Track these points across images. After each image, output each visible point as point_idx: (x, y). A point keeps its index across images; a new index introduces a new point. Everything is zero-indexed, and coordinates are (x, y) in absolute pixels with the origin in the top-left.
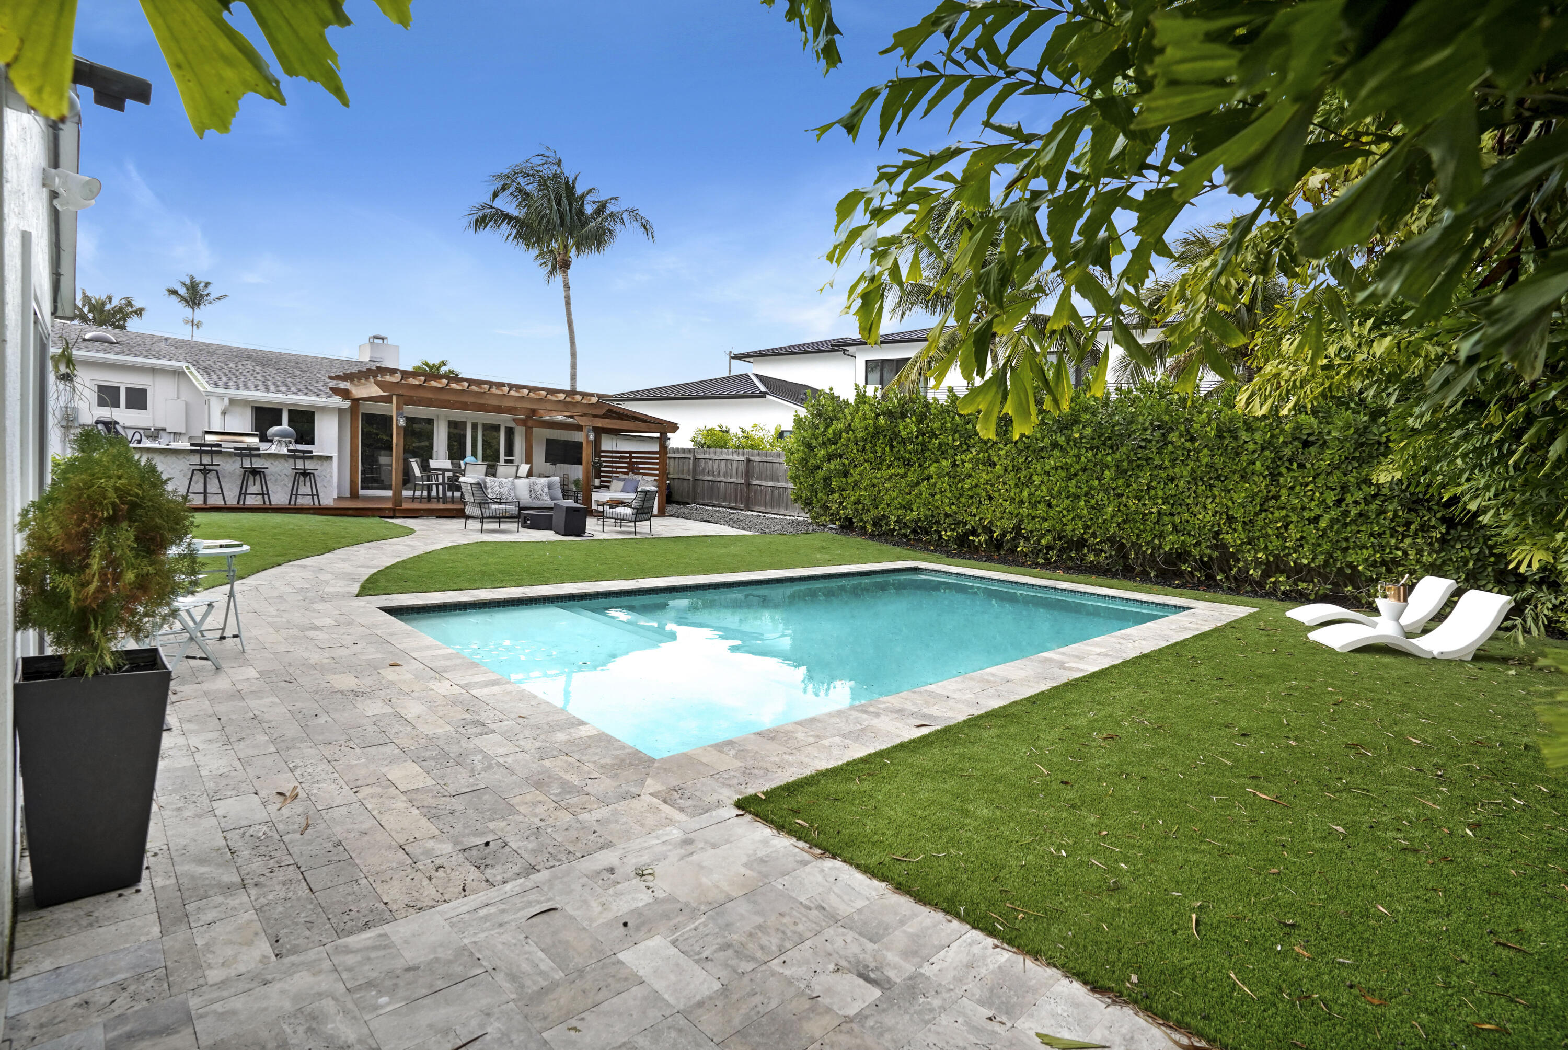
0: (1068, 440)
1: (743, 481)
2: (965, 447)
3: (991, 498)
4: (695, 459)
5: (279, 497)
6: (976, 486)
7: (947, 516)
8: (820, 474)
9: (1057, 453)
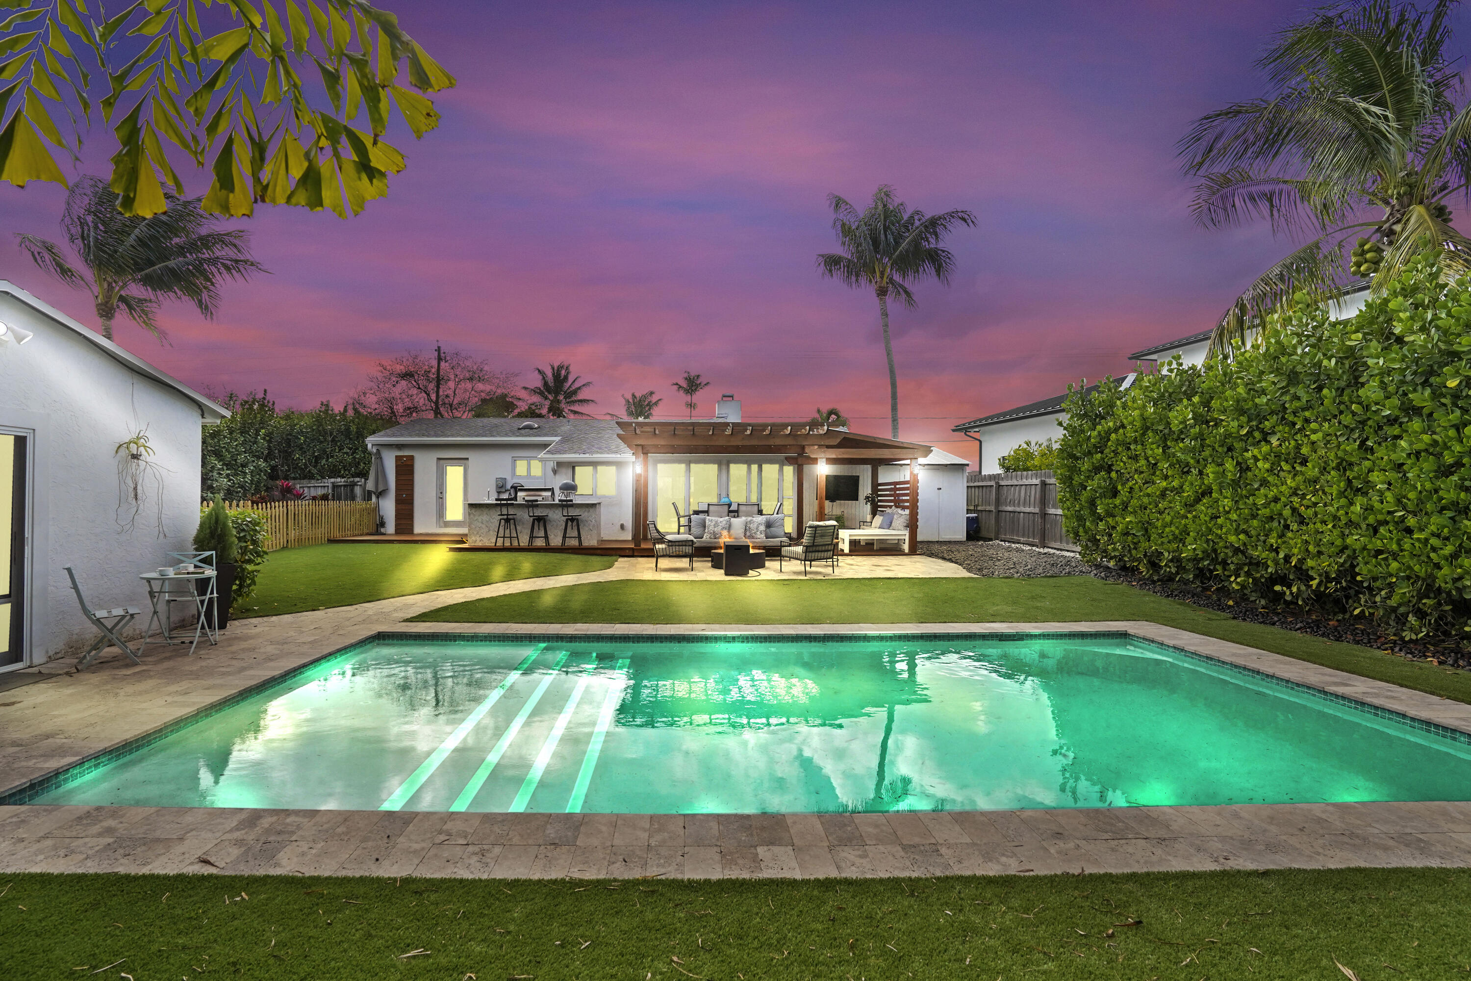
0: (1436, 395)
1: (1037, 510)
2: (1257, 434)
3: (1302, 521)
4: (999, 487)
5: (556, 540)
6: (1276, 500)
7: (1237, 551)
8: (1085, 496)
9: (1416, 425)
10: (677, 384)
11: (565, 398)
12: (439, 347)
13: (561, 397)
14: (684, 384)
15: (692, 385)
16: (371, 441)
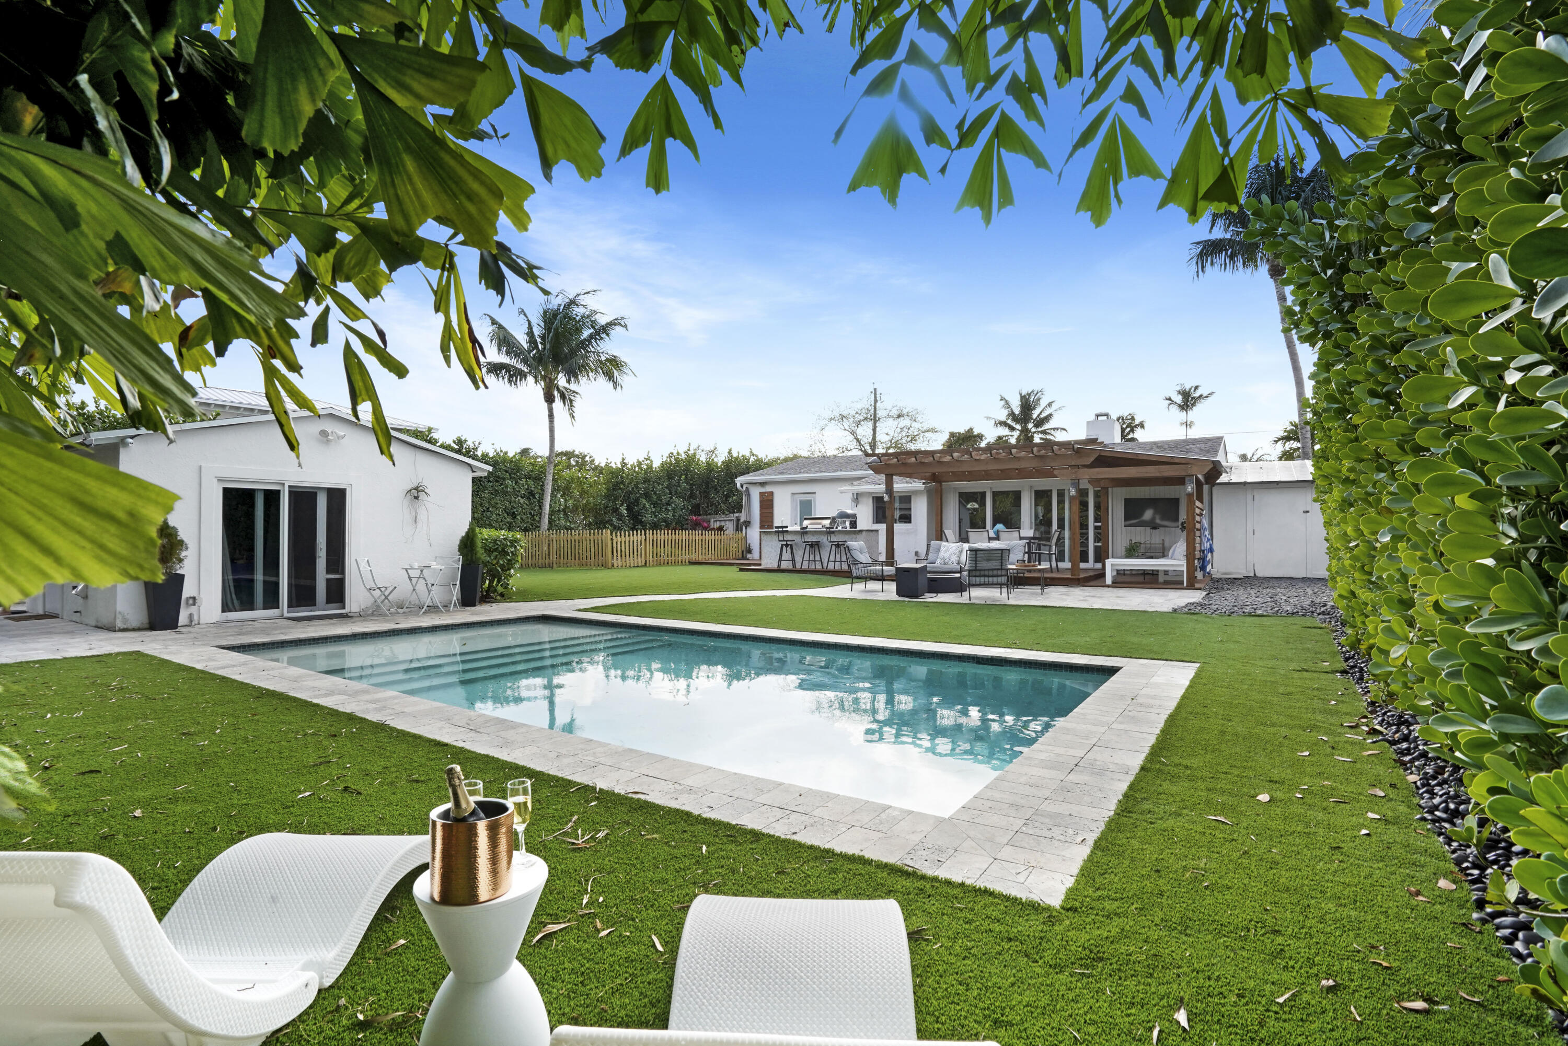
10: (1170, 399)
11: (1037, 426)
12: (875, 390)
13: (1030, 426)
14: (1179, 399)
15: (1188, 400)
16: (739, 480)
